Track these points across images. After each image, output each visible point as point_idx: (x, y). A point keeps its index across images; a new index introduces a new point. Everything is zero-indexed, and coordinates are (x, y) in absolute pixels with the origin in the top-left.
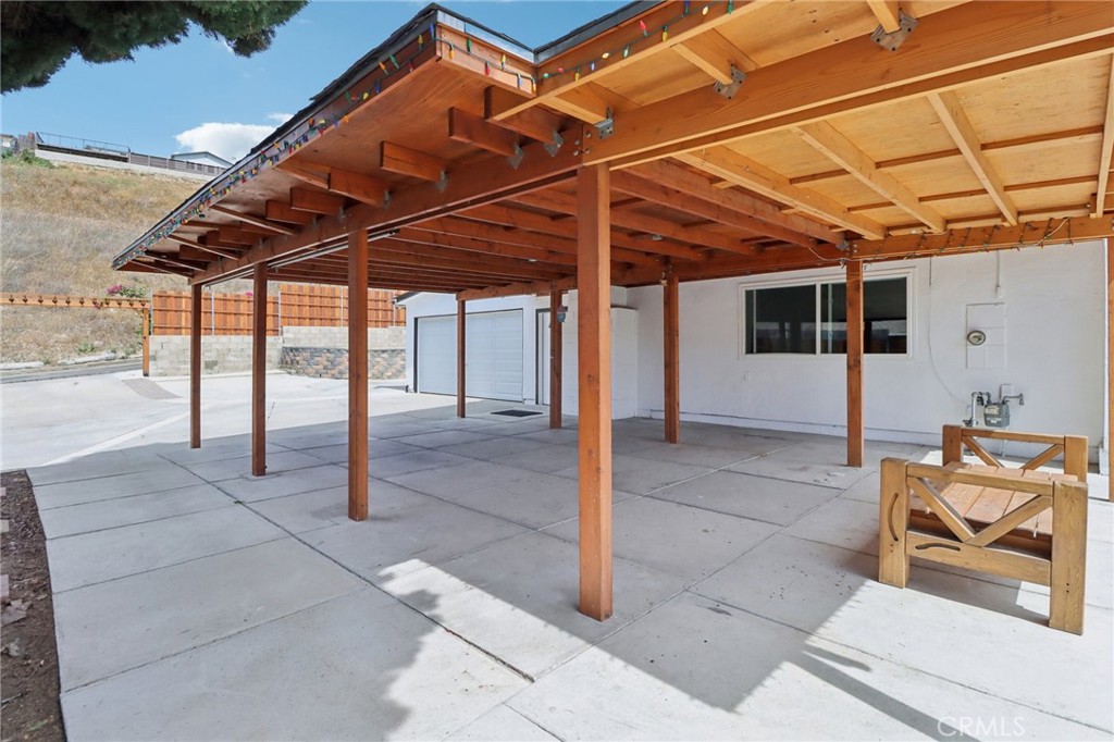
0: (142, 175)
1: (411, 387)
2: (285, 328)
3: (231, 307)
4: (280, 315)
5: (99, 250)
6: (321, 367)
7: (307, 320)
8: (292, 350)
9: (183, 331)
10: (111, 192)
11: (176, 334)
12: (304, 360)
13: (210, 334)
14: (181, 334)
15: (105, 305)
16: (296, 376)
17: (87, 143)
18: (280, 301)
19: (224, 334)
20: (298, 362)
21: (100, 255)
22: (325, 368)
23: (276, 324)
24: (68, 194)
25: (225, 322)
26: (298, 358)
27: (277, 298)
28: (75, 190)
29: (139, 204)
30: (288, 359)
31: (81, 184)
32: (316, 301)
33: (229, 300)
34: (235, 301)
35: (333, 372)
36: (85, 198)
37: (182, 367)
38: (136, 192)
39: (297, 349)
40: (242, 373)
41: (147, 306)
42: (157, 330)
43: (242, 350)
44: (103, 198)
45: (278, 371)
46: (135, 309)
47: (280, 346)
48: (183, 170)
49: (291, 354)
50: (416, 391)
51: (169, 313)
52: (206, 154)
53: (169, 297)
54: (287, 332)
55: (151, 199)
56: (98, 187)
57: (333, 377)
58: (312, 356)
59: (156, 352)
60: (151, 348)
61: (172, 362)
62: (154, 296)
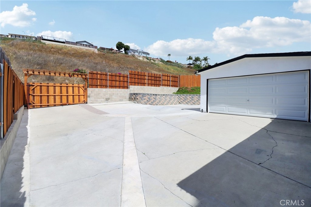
0: (69, 47)
1: (205, 110)
2: (131, 86)
3: (114, 78)
4: (129, 81)
5: (62, 64)
6: (146, 100)
7: (137, 84)
8: (134, 94)
9: (99, 87)
10: (62, 50)
11: (96, 88)
12: (140, 98)
13: (107, 88)
14: (98, 88)
15: (73, 76)
16: (137, 104)
17: (54, 38)
18: (129, 77)
19: (112, 88)
20: (137, 99)
21: (62, 65)
22: (147, 101)
23: (128, 85)
24: (51, 51)
25: (112, 84)
26: (137, 97)
27: (128, 75)
28: (52, 50)
29: (69, 53)
30: (133, 98)
31: (54, 48)
32: (140, 77)
33: (113, 76)
34: (115, 76)
35: (150, 102)
36: (55, 52)
37: (98, 100)
38: (68, 50)
39: (137, 94)
40: (118, 103)
41: (87, 77)
42: (90, 86)
43: (117, 94)
44: (60, 52)
45: (129, 102)
46: (83, 78)
47: (129, 93)
48: (79, 46)
49: (134, 96)
50: (207, 112)
51: (94, 80)
52: (85, 42)
53: (94, 74)
54: (131, 88)
55: (72, 52)
56: (58, 49)
57: (150, 104)
58: (143, 97)
59: (90, 94)
60: (88, 93)
61: (95, 98)
62: (89, 73)
